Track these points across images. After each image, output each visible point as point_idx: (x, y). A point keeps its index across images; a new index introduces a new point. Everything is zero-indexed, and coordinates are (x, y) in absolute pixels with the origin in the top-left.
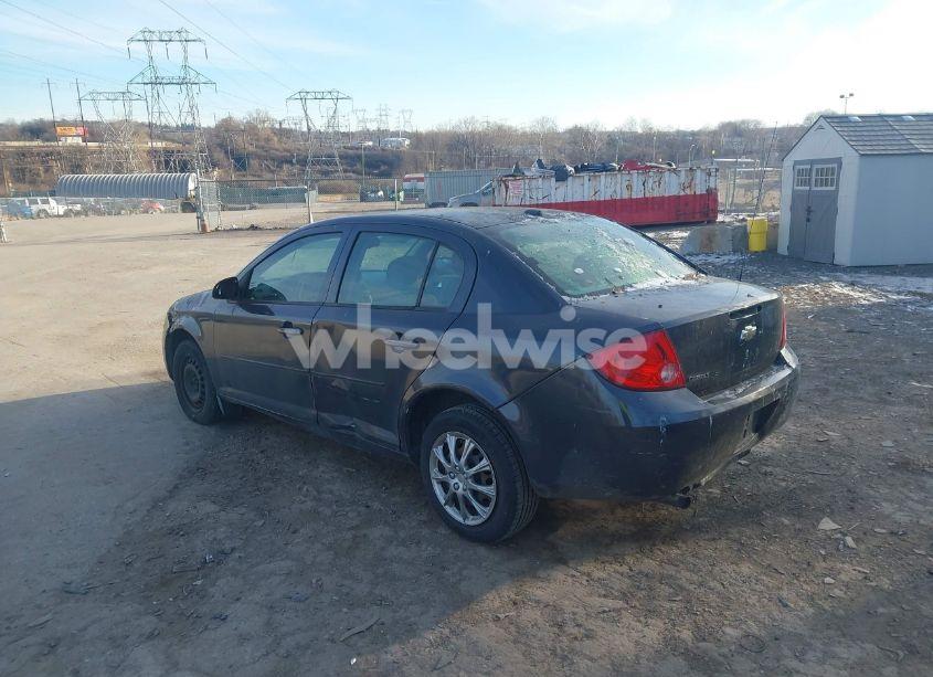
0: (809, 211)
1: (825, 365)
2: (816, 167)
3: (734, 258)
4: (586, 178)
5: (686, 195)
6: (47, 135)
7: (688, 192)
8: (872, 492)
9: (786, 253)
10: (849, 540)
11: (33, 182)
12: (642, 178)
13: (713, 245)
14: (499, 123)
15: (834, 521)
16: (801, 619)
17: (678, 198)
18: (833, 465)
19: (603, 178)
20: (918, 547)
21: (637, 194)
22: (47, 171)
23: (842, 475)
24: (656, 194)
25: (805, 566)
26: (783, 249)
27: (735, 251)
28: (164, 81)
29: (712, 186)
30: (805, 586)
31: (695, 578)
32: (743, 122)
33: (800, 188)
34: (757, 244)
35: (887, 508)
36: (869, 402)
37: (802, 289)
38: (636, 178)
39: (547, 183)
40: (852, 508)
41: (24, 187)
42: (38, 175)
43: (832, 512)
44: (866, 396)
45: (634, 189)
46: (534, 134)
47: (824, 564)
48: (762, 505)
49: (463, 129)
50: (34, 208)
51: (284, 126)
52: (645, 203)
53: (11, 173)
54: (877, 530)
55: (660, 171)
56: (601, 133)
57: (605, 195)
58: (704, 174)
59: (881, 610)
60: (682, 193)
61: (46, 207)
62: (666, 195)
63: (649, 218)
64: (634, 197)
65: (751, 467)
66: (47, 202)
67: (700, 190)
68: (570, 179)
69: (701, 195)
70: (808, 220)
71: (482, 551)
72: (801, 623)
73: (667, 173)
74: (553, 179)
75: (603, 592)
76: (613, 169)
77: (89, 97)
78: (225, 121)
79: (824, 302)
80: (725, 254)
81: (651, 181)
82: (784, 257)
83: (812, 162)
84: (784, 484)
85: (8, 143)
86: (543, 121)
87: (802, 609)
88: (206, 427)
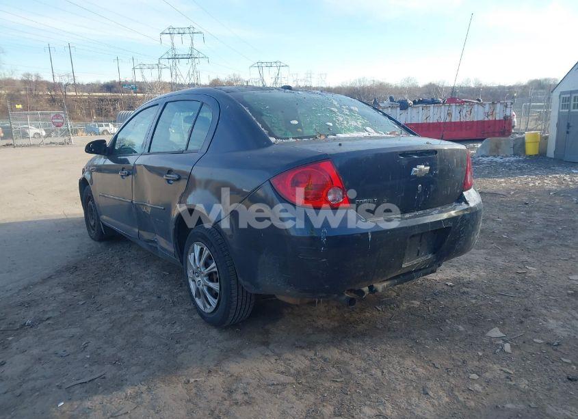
0: (568, 126)
1: (549, 223)
2: (574, 95)
3: (512, 159)
4: (421, 108)
5: (489, 121)
6: (115, 89)
7: (490, 118)
8: (544, 311)
9: (553, 157)
10: (507, 347)
11: (106, 116)
12: (458, 108)
13: (500, 150)
14: (381, 81)
15: (502, 332)
16: (433, 405)
17: (483, 122)
18: (522, 290)
19: (432, 108)
20: (567, 356)
21: (455, 118)
22: (114, 109)
23: (526, 297)
24: (468, 119)
25: (460, 364)
26: (551, 152)
27: (515, 155)
28: (180, 57)
29: (508, 114)
30: (451, 380)
31: (364, 364)
32: (546, 80)
33: (564, 110)
34: (531, 149)
35: (552, 324)
36: (572, 248)
37: (555, 177)
38: (454, 109)
39: (394, 110)
40: (522, 322)
41: (100, 118)
42: (110, 112)
43: (504, 324)
44: (571, 244)
45: (453, 115)
46: (403, 88)
47: (476, 363)
48: (449, 315)
49: (358, 85)
50: (101, 129)
51: (250, 84)
52: (460, 125)
53: (96, 111)
54: (535, 340)
55: (471, 104)
56: (447, 88)
57: (433, 119)
58: (502, 106)
59: (509, 406)
60: (486, 119)
61: (107, 128)
62: (475, 120)
63: (463, 135)
64: (453, 121)
65: (453, 288)
66: (108, 125)
67: (499, 117)
68: (409, 108)
69: (499, 120)
70: (568, 133)
71: (214, 332)
72: (432, 409)
73: (476, 105)
74: (399, 109)
75: (283, 369)
76: (440, 103)
77: (138, 67)
78: (214, 80)
79: (568, 185)
80: (507, 156)
81: (464, 111)
82: (551, 158)
83: (571, 92)
84: (474, 301)
85: (94, 94)
86: (408, 80)
87: (439, 398)
88: (96, 242)
